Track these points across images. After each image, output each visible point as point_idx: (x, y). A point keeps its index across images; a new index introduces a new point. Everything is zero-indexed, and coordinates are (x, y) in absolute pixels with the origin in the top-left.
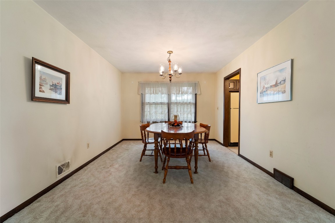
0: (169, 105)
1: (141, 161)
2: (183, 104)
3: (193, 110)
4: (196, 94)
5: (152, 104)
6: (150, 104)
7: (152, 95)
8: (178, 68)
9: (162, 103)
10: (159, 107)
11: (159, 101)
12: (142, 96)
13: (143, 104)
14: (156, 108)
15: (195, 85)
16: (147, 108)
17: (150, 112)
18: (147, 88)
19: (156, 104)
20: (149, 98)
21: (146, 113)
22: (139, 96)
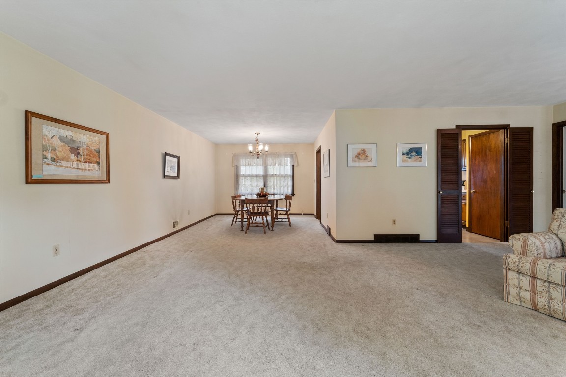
0: (265, 177)
1: (232, 226)
2: (280, 176)
3: (290, 183)
4: (293, 166)
5: (247, 177)
6: (245, 176)
7: (247, 167)
8: (264, 147)
9: (257, 176)
10: (255, 179)
11: (255, 173)
12: (237, 168)
13: (237, 177)
14: (251, 180)
15: (294, 156)
16: (242, 181)
17: (245, 184)
18: (241, 160)
19: (251, 176)
20: (244, 170)
21: (240, 186)
22: (234, 168)
